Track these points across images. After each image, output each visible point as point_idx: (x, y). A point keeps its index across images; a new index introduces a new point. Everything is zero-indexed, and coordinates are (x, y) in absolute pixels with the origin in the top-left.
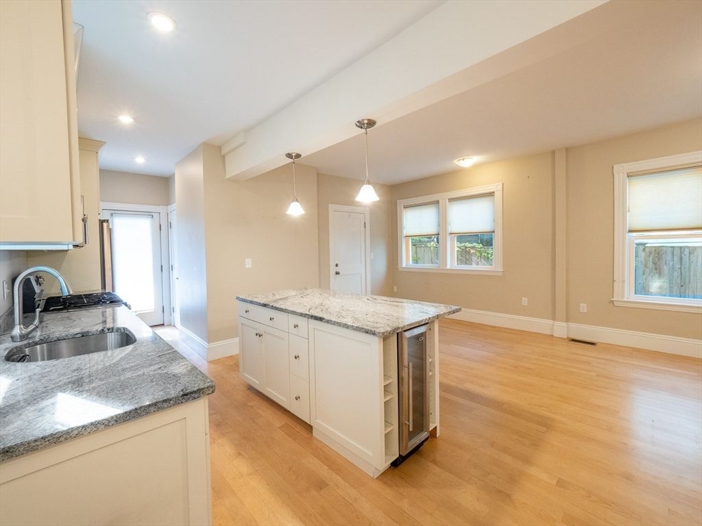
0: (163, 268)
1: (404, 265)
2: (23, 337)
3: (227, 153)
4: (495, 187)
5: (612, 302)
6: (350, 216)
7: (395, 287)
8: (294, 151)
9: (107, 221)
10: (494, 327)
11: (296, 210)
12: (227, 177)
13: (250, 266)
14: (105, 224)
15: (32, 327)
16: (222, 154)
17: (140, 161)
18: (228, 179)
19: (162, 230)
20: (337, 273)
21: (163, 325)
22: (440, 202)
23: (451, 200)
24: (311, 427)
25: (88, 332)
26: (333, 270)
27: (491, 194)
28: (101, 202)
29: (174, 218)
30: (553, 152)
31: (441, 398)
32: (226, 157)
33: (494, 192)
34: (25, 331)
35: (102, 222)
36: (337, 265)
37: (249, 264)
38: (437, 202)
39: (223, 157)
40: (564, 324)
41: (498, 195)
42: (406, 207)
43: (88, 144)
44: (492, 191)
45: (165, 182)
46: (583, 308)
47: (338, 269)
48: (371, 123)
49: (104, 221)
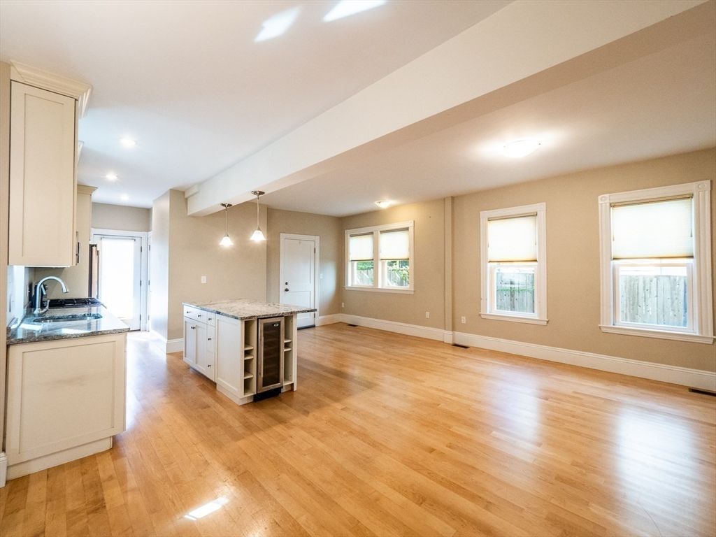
0: (142, 283)
1: (350, 285)
2: (40, 315)
3: (189, 197)
4: (409, 224)
5: (480, 315)
6: (300, 243)
7: (343, 304)
8: (227, 202)
9: (96, 246)
10: (407, 336)
11: (227, 242)
12: (189, 214)
13: (205, 282)
14: (94, 248)
15: (45, 310)
16: (186, 196)
17: (125, 198)
18: (189, 216)
19: (143, 250)
20: (287, 290)
21: (140, 330)
22: (375, 233)
23: (382, 232)
24: (215, 384)
25: (76, 315)
26: (283, 287)
27: (407, 229)
28: (93, 229)
29: (151, 242)
30: (444, 199)
31: (298, 366)
32: (189, 199)
33: (408, 228)
34: (41, 312)
35: (91, 246)
36: (286, 284)
37: (204, 280)
38: (372, 233)
39: (187, 199)
40: (450, 333)
41: (411, 229)
42: (352, 236)
43: (83, 190)
44: (407, 226)
45: (147, 212)
46: (464, 320)
47: (287, 287)
48: (261, 193)
49: (93, 245)
